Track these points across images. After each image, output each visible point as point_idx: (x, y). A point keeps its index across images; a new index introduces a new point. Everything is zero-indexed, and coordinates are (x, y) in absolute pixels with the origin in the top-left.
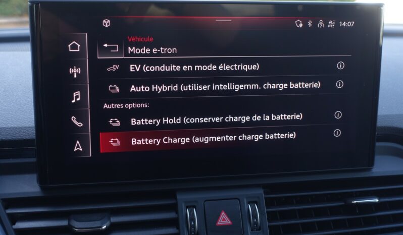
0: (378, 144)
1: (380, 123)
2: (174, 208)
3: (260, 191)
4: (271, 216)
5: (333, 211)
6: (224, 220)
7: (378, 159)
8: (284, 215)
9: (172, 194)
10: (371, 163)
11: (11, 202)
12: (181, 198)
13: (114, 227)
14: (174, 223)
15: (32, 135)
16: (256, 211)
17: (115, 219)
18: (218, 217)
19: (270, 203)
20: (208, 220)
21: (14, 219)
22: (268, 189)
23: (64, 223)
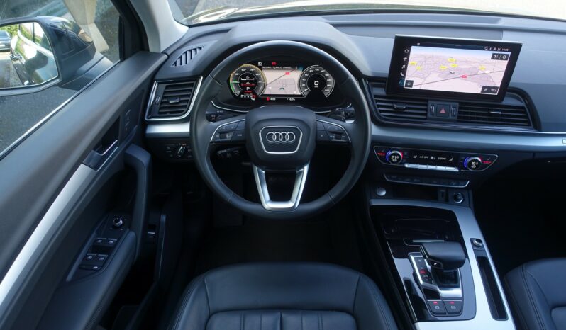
0: (507, 93)
1: (510, 85)
2: (427, 105)
3: (458, 104)
4: (459, 113)
5: (483, 114)
6: (443, 111)
7: (505, 99)
8: (464, 113)
9: (427, 101)
10: (502, 100)
11: (376, 96)
12: (430, 102)
13: (406, 108)
14: (426, 110)
15: (387, 76)
16: (454, 110)
17: (408, 106)
18: (441, 110)
19: (460, 108)
20: (437, 110)
21: (377, 101)
22: (461, 103)
23: (391, 105)
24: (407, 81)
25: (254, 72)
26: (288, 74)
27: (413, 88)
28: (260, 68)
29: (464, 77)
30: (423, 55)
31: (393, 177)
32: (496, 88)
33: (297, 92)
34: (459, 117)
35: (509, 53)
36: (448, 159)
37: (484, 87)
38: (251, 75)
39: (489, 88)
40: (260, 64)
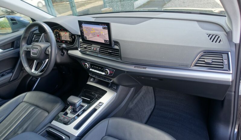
2: (92, 46)
4: (100, 50)
6: (95, 49)
11: (81, 42)
13: (87, 47)
14: (91, 48)
16: (98, 49)
18: (94, 48)
19: (100, 48)
21: (81, 44)
23: (84, 45)
24: (85, 37)
25: (58, 32)
26: (66, 33)
27: (87, 39)
28: (59, 31)
29: (98, 36)
30: (85, 27)
31: (91, 74)
32: (108, 41)
33: (69, 40)
34: (100, 52)
35: (107, 27)
36: (101, 69)
37: (105, 40)
38: (58, 33)
39: (106, 41)
40: (59, 30)
